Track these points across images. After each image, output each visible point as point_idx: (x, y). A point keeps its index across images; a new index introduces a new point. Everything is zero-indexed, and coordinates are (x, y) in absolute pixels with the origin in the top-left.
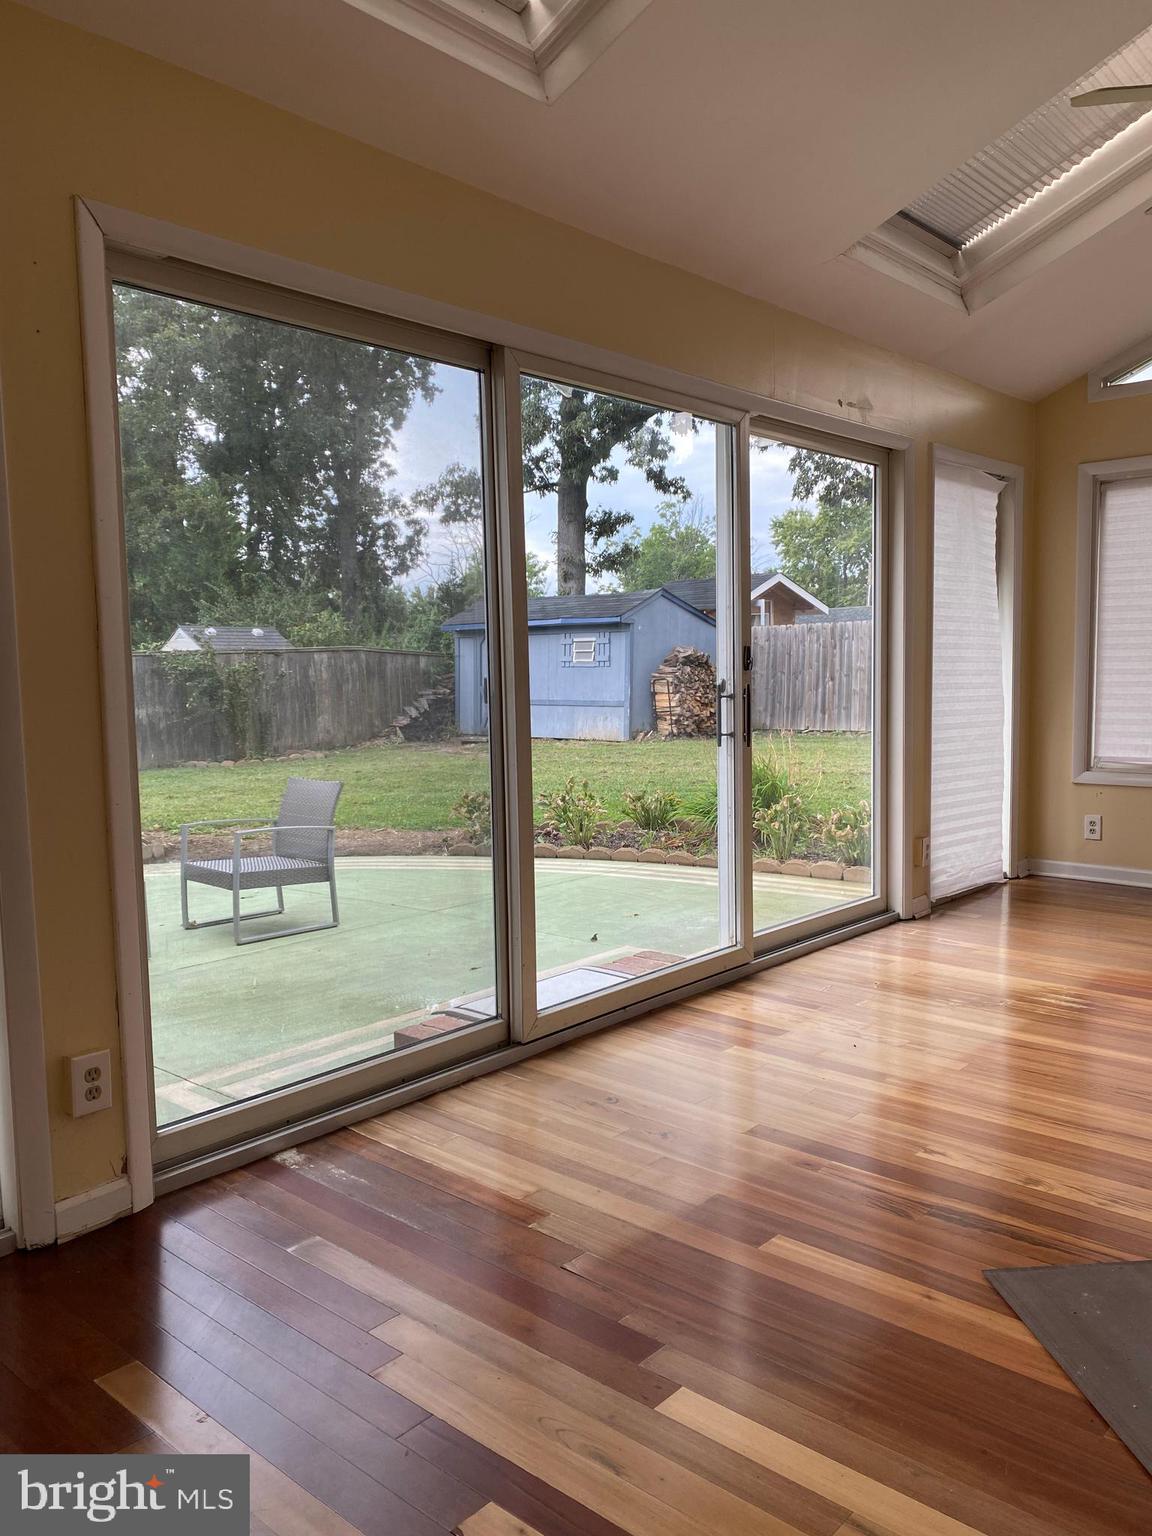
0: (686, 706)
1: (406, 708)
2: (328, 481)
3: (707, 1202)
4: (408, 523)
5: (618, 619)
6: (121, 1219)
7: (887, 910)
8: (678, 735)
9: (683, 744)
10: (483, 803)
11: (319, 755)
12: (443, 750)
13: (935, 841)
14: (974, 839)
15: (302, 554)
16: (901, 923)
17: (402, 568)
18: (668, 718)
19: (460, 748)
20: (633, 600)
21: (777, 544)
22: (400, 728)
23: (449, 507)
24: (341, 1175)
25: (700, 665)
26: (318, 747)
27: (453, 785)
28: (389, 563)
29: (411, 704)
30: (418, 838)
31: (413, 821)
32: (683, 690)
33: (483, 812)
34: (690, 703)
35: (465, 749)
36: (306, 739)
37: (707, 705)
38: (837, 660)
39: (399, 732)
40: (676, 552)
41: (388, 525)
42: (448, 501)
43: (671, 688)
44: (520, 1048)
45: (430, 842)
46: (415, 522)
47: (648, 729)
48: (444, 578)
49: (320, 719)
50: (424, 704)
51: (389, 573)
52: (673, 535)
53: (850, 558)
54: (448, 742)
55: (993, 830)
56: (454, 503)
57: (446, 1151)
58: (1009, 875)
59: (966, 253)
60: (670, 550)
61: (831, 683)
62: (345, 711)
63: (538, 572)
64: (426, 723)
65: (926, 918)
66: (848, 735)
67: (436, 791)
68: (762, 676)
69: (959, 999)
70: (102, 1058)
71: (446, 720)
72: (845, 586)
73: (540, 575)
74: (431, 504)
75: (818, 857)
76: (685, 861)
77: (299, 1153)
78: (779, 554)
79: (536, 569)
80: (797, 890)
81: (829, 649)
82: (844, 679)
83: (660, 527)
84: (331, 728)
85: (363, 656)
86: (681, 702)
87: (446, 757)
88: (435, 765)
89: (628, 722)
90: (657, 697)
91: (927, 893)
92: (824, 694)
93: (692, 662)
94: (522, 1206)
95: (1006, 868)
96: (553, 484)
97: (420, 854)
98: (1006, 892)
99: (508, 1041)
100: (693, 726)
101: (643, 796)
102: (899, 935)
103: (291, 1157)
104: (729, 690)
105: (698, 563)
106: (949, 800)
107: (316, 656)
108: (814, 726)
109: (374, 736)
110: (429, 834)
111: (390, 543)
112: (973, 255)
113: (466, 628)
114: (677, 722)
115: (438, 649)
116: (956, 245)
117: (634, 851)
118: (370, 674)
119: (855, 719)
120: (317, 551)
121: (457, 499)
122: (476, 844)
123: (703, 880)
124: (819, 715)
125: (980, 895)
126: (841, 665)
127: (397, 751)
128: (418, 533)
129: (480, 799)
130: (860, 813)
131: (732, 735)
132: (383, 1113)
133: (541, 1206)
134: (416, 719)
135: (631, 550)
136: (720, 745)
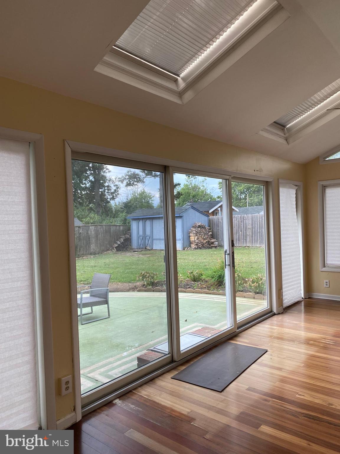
0: (199, 240)
1: (117, 242)
2: (91, 174)
3: (240, 414)
4: (114, 186)
5: (179, 215)
6: (73, 424)
7: (271, 311)
8: (197, 248)
9: (199, 251)
10: (146, 275)
11: (92, 257)
12: (128, 254)
13: (284, 290)
14: (294, 288)
15: (83, 195)
16: (276, 315)
17: (113, 198)
18: (194, 243)
19: (133, 253)
20: (183, 209)
21: (220, 188)
22: (115, 247)
23: (128, 182)
24: (133, 407)
25: (203, 227)
26: (91, 254)
27: (134, 267)
28: (109, 197)
29: (118, 240)
30: (127, 285)
31: (125, 280)
32: (198, 235)
33: (146, 278)
34: (200, 239)
35: (135, 254)
36: (88, 252)
37: (205, 239)
38: (242, 226)
39: (115, 249)
40: (191, 191)
41: (108, 186)
42: (127, 181)
43: (195, 235)
44: (176, 363)
45: (131, 287)
46: (117, 185)
47: (188, 247)
48: (125, 201)
49: (92, 246)
50: (122, 240)
51: (109, 200)
52: (190, 186)
53: (242, 192)
54: (129, 251)
55: (299, 285)
56: (129, 181)
57: (162, 398)
58: (303, 298)
59: (287, 129)
60: (189, 191)
61: (241, 232)
62: (99, 243)
63: (152, 197)
64: (123, 246)
65: (282, 313)
66: (246, 247)
67: (129, 269)
68: (220, 230)
69: (297, 341)
70: (69, 378)
71: (128, 245)
72: (240, 201)
73: (152, 198)
74: (122, 182)
75: (246, 292)
76: (208, 293)
77: (120, 400)
78: (221, 191)
79: (151, 197)
80: (242, 302)
81: (240, 223)
82: (245, 231)
83: (187, 184)
84: (95, 248)
85: (104, 227)
86: (198, 239)
87: (130, 256)
88: (127, 260)
89: (182, 245)
90: (191, 237)
91: (282, 306)
92: (239, 236)
93: (200, 227)
94: (187, 417)
95: (303, 296)
96: (158, 175)
97: (128, 291)
98: (303, 303)
99: (172, 361)
100: (201, 246)
101: (193, 272)
102: (275, 319)
103: (117, 401)
104: (228, 252)
105: (198, 194)
106: (287, 278)
107: (90, 227)
108: (236, 245)
109: (108, 250)
110: (130, 284)
111: (109, 191)
112: (289, 129)
113: (134, 218)
114: (197, 244)
115: (126, 224)
116: (284, 126)
117: (192, 289)
118: (106, 232)
119: (248, 243)
120: (87, 193)
121: (130, 180)
122: (145, 288)
123: (214, 299)
124: (238, 242)
125: (296, 305)
126: (243, 227)
127: (115, 255)
128: (118, 188)
129: (146, 274)
130: (258, 278)
131: (229, 265)
132: (141, 385)
133: (193, 417)
134: (120, 245)
135: (180, 193)
136: (226, 268)
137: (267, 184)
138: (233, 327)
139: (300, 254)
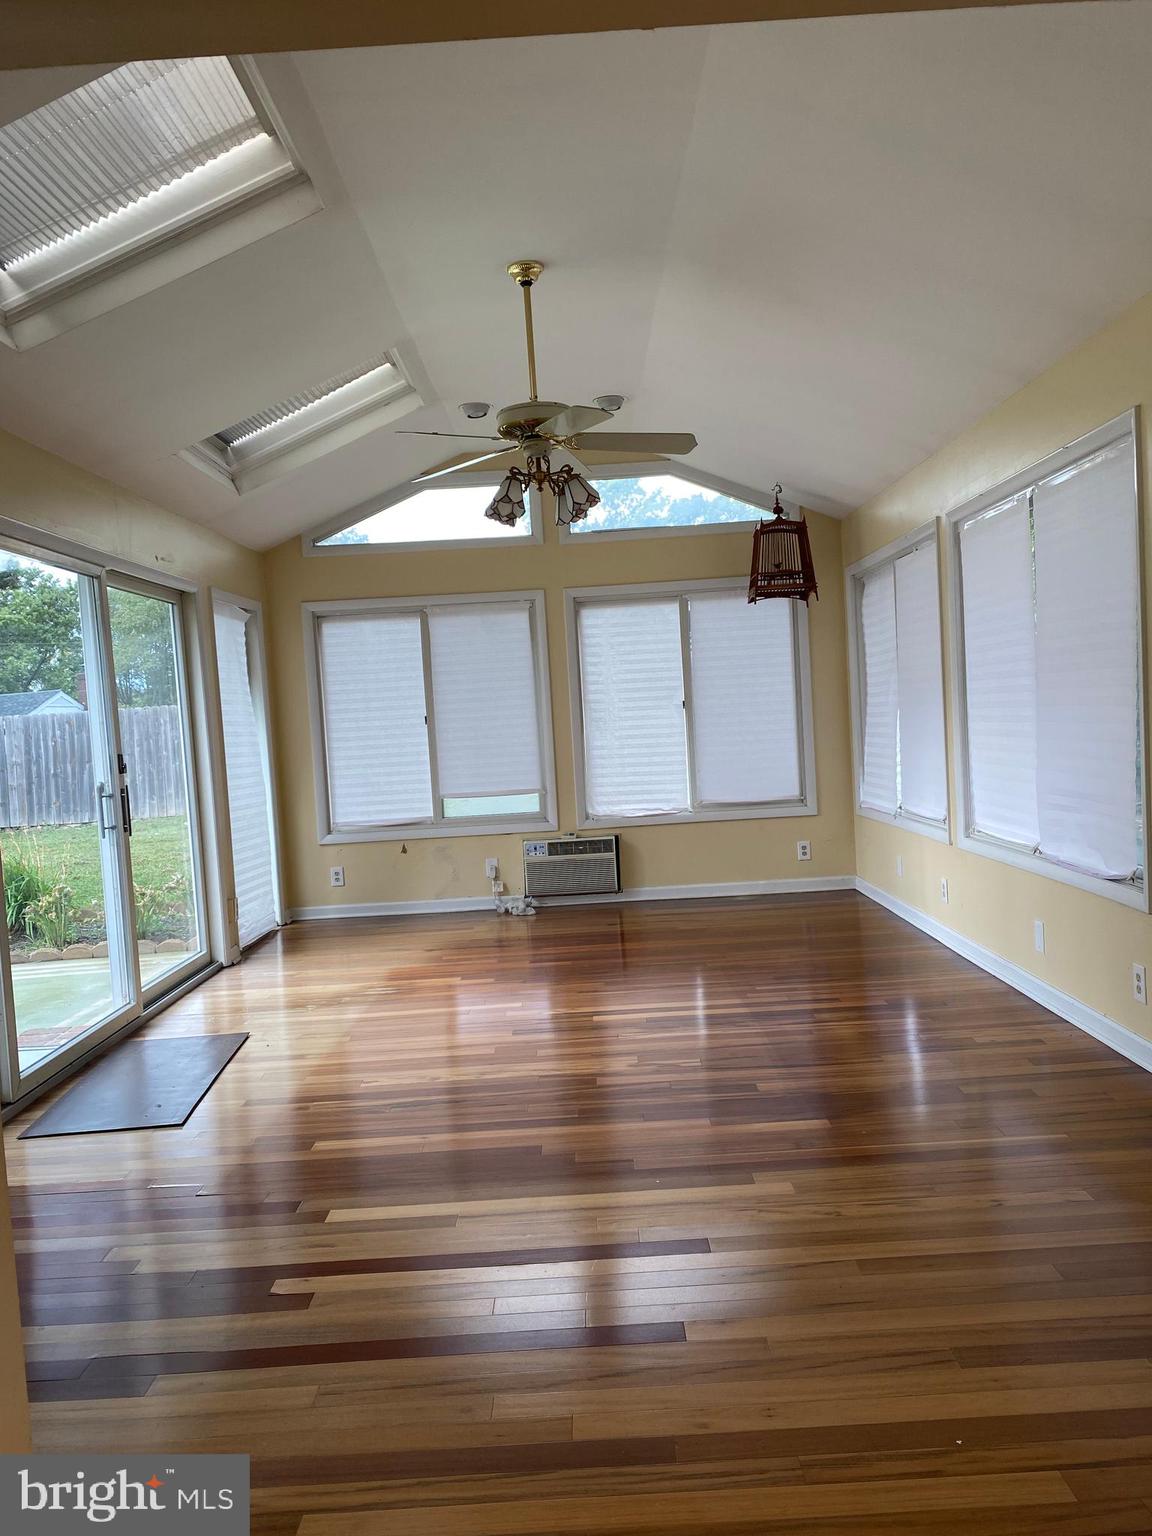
7: (212, 962)
13: (238, 901)
14: (256, 898)
16: (225, 970)
44: (11, 1106)
55: (267, 888)
58: (280, 923)
59: (233, 449)
65: (239, 963)
91: (237, 944)
95: (278, 919)
98: (279, 937)
102: (223, 979)
104: (108, 790)
106: (241, 867)
112: (237, 451)
116: (228, 443)
125: (266, 940)
131: (114, 828)
136: (104, 837)
137: (181, 598)
138: (133, 1003)
139: (265, 803)
